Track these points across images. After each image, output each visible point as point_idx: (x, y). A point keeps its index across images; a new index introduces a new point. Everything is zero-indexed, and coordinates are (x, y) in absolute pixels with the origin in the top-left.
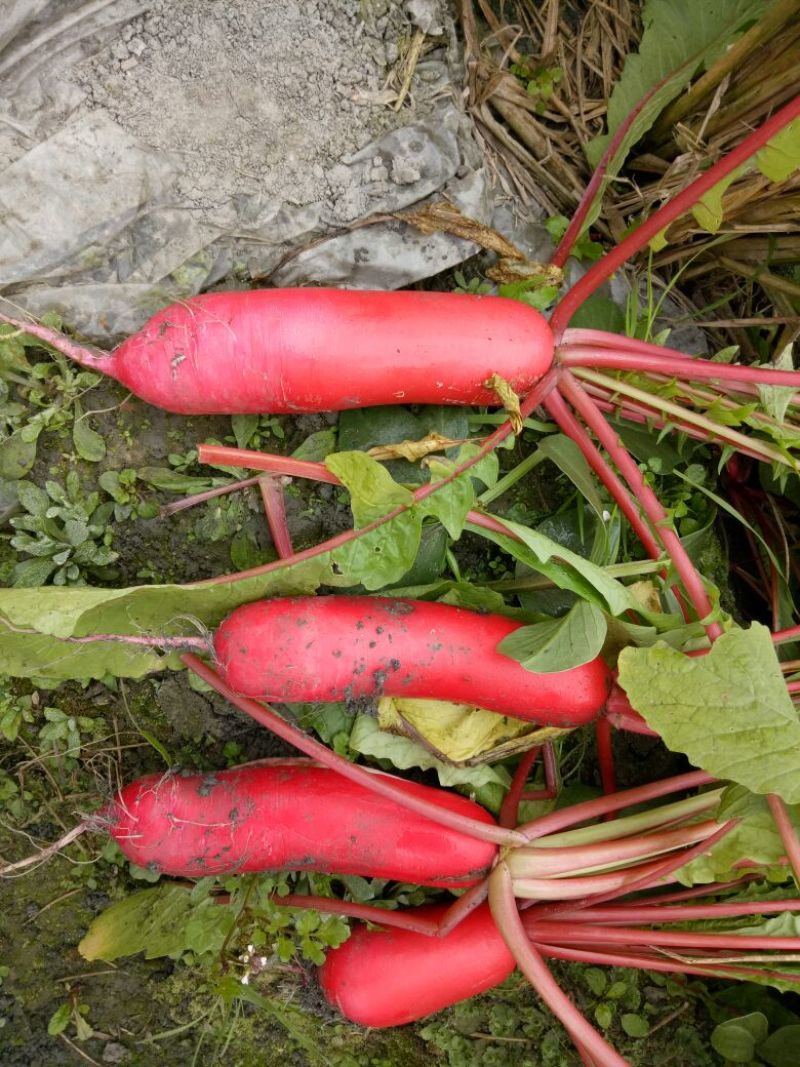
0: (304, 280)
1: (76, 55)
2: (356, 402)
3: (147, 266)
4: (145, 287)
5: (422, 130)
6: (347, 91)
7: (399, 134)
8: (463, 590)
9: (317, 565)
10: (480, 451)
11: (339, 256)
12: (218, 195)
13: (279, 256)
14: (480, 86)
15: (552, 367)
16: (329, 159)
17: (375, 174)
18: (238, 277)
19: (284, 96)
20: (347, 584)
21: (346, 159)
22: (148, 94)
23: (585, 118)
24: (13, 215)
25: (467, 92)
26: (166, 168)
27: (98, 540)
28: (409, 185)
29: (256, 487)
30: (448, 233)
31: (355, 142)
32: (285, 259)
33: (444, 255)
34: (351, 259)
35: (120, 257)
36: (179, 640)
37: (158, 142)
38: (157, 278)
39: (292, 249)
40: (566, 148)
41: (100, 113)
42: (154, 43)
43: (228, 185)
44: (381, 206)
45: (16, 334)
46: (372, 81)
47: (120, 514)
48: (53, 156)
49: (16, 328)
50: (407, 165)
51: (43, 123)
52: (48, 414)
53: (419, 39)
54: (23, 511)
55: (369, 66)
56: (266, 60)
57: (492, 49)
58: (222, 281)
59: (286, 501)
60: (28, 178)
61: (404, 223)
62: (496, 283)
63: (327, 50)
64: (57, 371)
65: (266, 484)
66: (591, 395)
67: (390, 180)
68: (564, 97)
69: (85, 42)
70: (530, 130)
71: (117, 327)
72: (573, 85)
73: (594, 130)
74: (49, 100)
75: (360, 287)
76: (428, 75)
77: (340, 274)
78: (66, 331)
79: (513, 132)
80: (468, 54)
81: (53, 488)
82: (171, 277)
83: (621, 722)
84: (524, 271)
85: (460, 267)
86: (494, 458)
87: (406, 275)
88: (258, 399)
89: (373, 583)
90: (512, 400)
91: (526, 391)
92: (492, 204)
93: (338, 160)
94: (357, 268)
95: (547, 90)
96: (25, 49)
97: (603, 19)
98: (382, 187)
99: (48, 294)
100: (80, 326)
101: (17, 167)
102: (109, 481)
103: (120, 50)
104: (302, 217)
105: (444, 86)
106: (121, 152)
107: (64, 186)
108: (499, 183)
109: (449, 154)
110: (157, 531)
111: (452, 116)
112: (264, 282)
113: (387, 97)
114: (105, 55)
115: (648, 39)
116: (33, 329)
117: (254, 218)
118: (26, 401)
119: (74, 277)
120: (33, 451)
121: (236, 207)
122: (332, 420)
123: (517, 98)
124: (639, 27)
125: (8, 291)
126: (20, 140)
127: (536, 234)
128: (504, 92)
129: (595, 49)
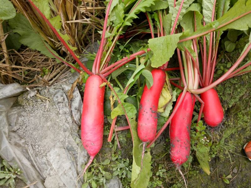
0: (81, 119)
1: (37, 157)
2: (102, 112)
3: (75, 148)
4: (79, 149)
5: (54, 96)
6: (46, 109)
7: (54, 100)
8: (139, 94)
9: (131, 122)
10: (113, 91)
11: (76, 113)
12: (63, 134)
13: (75, 124)
14: (46, 83)
15: (99, 75)
16: (58, 114)
17: (61, 105)
18: (78, 132)
19: (47, 121)
20: (135, 116)
21: (58, 110)
22: (45, 146)
23: (52, 62)
24: (64, 172)
25: (47, 86)
26: (58, 143)
27: (125, 162)
28: (64, 99)
29: (117, 132)
30: (73, 92)
31: (55, 108)
32: (76, 123)
33: (77, 93)
34: (76, 111)
35: (73, 153)
36: (144, 148)
37: (53, 145)
38: (77, 147)
39: (74, 121)
40: (58, 66)
41: (48, 154)
42: (36, 144)
43: (62, 132)
44: (67, 104)
45: (86, 173)
46: (45, 104)
47: (120, 157)
48: (55, 164)
49: (85, 173)
50: (60, 99)
51: (49, 165)
52: (100, 169)
53: (37, 95)
54: (118, 175)
55: (42, 105)
56: (40, 124)
57: (39, 80)
58: (79, 135)
59: (120, 126)
60: (58, 168)
61: (71, 100)
62: (83, 84)
63: (39, 113)
64: (93, 167)
65: (116, 130)
66: (104, 68)
67: (63, 102)
68: (48, 66)
69: (35, 156)
70: (54, 74)
71: (86, 155)
72: (46, 64)
73: (55, 61)
74: (45, 163)
75: (82, 109)
76: (44, 94)
77: (79, 113)
78: (86, 164)
79: (55, 77)
80: (40, 86)
81: (114, 169)
82: (78, 144)
83: (166, 67)
84: (81, 78)
85: (79, 90)
86: (114, 88)
87: (80, 101)
88: (101, 130)
89: (135, 112)
90: (104, 84)
91: (103, 81)
92: (68, 84)
93: (58, 112)
94: (78, 110)
95: (47, 70)
96: (36, 167)
97: (34, 58)
98: (64, 104)
99: (79, 166)
100: (85, 162)
101: (56, 170)
102: (114, 159)
103: (37, 150)
104: (68, 119)
105: (46, 91)
106: (55, 151)
107: (60, 162)
108: (64, 81)
109: (59, 91)
110: (124, 151)
111: (52, 90)
112: (80, 127)
113: (48, 102)
114: (38, 153)
115: (38, 49)
116: (85, 170)
117: (68, 128)
118: (98, 173)
119: (76, 162)
120: (107, 173)
121: (66, 131)
122: (105, 116)
123: (48, 76)
124: (35, 51)
125: (78, 174)
126: (52, 169)
127: (74, 75)
128: (47, 78)
129: (39, 59)
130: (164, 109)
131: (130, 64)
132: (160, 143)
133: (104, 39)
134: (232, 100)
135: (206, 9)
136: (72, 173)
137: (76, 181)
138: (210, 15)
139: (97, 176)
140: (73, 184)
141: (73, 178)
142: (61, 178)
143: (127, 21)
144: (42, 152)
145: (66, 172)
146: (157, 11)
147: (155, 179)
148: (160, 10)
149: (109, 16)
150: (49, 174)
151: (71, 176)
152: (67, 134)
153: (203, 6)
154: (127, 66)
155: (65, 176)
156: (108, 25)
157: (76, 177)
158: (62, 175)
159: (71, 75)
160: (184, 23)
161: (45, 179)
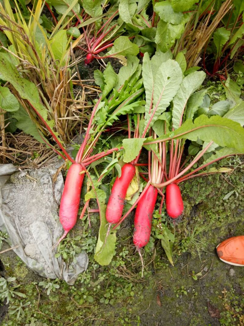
0: (60, 200)
1: (22, 227)
2: (79, 195)
3: (53, 223)
4: (56, 224)
5: (41, 177)
6: (33, 188)
7: (41, 181)
8: (112, 183)
9: (101, 205)
10: (89, 178)
11: (58, 194)
12: (45, 211)
13: (56, 203)
14: (35, 166)
15: (80, 164)
16: (43, 193)
17: (46, 186)
18: (58, 210)
19: (32, 198)
20: (105, 201)
21: (43, 190)
22: (29, 218)
23: (42, 147)
24: (42, 242)
25: (36, 169)
26: (40, 218)
27: (93, 239)
28: (49, 181)
29: (90, 213)
30: (57, 176)
31: (41, 188)
32: (56, 202)
33: (61, 177)
34: (58, 192)
35: (51, 227)
36: (109, 228)
37: (36, 218)
38: (55, 222)
39: (55, 201)
40: (47, 151)
41: (30, 226)
42: (22, 216)
43: (44, 209)
44: (51, 186)
45: (59, 244)
46: (32, 184)
47: (90, 235)
48: (35, 234)
50: (46, 181)
51: (30, 234)
52: (72, 243)
53: (27, 176)
54: (86, 250)
55: (30, 184)
56: (27, 200)
57: (29, 162)
58: (58, 213)
59: (92, 208)
60: (37, 238)
61: (55, 183)
62: (67, 169)
63: (27, 190)
64: (66, 240)
65: (89, 211)
66: (86, 158)
67: (48, 184)
68: (39, 151)
69: (20, 226)
70: (43, 158)
71: (61, 230)
72: (36, 148)
73: (45, 146)
74: (27, 233)
75: (63, 191)
76: (32, 175)
77: (60, 194)
78: (60, 237)
79: (43, 161)
80: (30, 168)
81: (83, 245)
82: (56, 220)
83: (136, 162)
84: (65, 165)
85: (63, 175)
86: (91, 176)
87: (62, 184)
88: (76, 210)
89: (105, 197)
90: (84, 172)
91: (83, 169)
92: (54, 168)
93: (43, 192)
95: (37, 154)
96: (20, 234)
97: (27, 141)
98: (48, 185)
99: (54, 239)
100: (60, 235)
101: (35, 239)
102: (84, 236)
103: (22, 221)
104: (51, 199)
105: (35, 173)
106: (36, 224)
107: (40, 233)
108: (51, 166)
109: (46, 174)
110: (93, 230)
111: (40, 172)
112: (59, 206)
113: (35, 182)
114: (22, 223)
115: (31, 134)
116: (59, 242)
117: (49, 206)
118: (70, 247)
119: (53, 235)
120: (77, 247)
121: (47, 209)
122: (82, 199)
123: (38, 159)
124: (29, 135)
125: (53, 245)
126: (32, 238)
127: (60, 161)
128: (36, 161)
129: (31, 143)
130: (132, 198)
131: (108, 157)
132: (126, 227)
133: (88, 135)
134: (199, 197)
135: (175, 118)
136: (48, 244)
137: (51, 251)
138: (178, 123)
139: (69, 249)
140: (48, 252)
141: (49, 248)
142: (39, 246)
143: (109, 121)
144: (26, 223)
145: (43, 242)
146: (136, 114)
147: (118, 259)
148: (139, 114)
149: (94, 117)
150: (29, 242)
151: (47, 245)
152: (48, 210)
153: (173, 115)
154: (105, 159)
155: (42, 245)
156: (92, 123)
157: (50, 247)
158: (39, 244)
159: (58, 160)
160: (156, 127)
161: (25, 246)
